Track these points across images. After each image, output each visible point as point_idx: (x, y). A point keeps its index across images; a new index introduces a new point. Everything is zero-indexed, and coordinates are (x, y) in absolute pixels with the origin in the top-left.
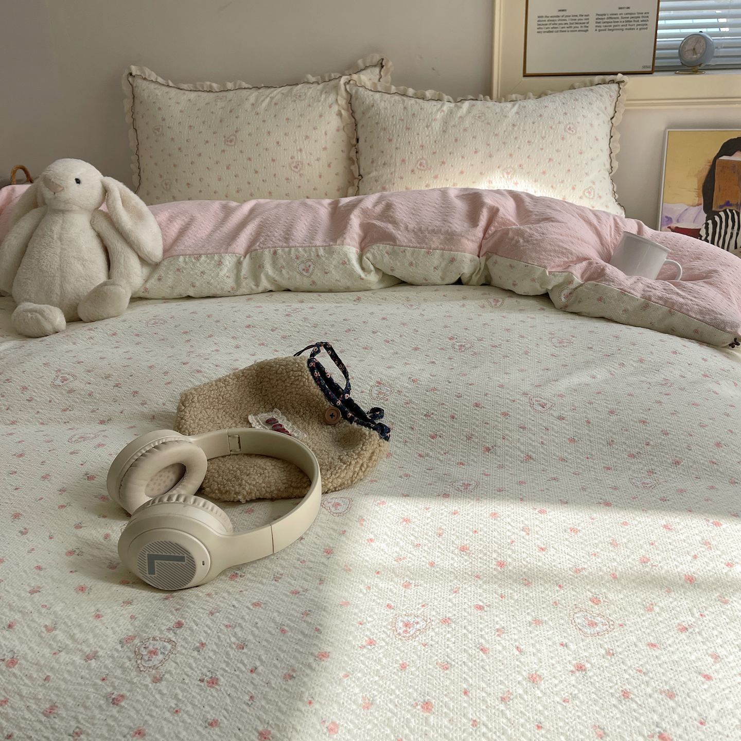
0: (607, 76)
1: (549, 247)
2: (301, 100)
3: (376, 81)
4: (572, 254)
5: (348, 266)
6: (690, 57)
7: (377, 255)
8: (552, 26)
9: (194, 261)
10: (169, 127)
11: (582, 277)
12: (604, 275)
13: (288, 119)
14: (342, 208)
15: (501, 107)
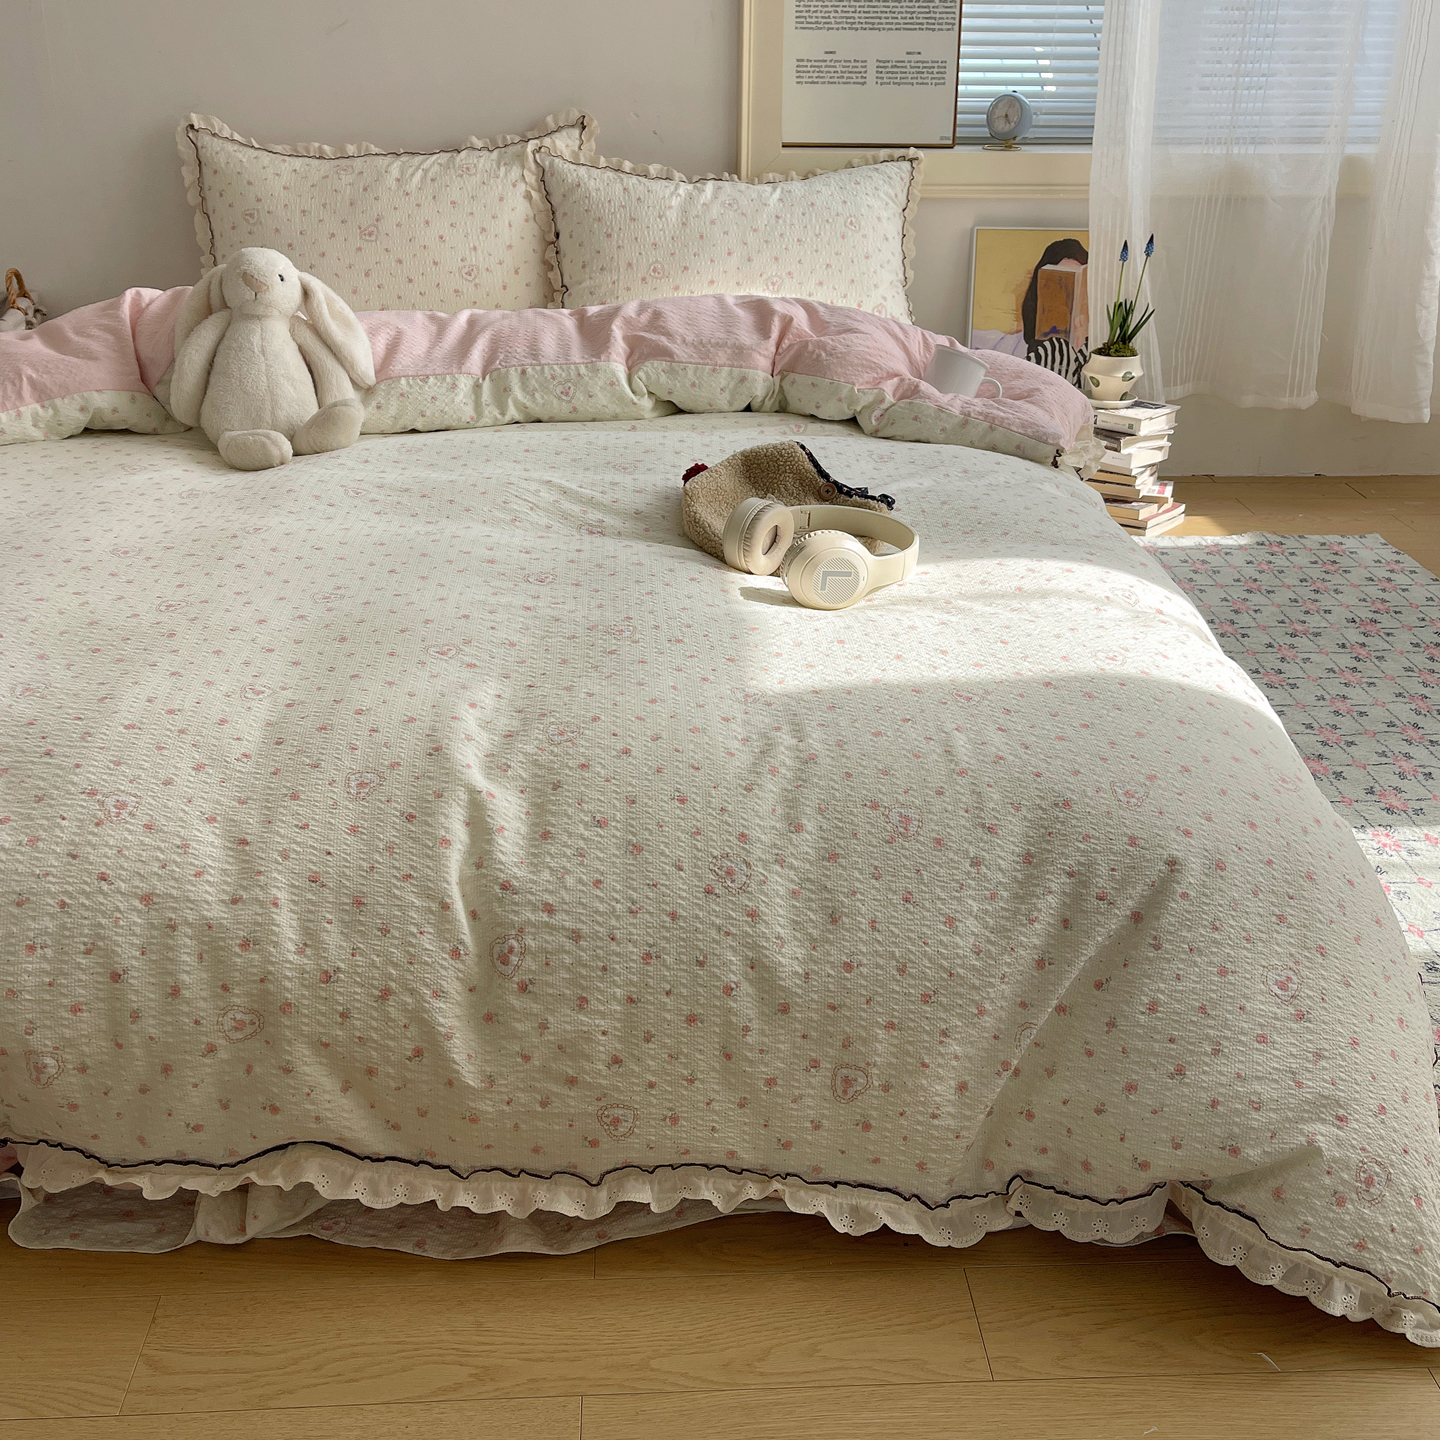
0: (896, 149)
1: (856, 361)
2: (471, 175)
3: (576, 149)
4: (881, 369)
5: (617, 388)
6: (1001, 126)
7: (651, 374)
8: (817, 75)
9: (421, 383)
10: (269, 212)
11: (894, 396)
12: (919, 392)
13: (453, 203)
14: (593, 319)
15: (758, 192)
